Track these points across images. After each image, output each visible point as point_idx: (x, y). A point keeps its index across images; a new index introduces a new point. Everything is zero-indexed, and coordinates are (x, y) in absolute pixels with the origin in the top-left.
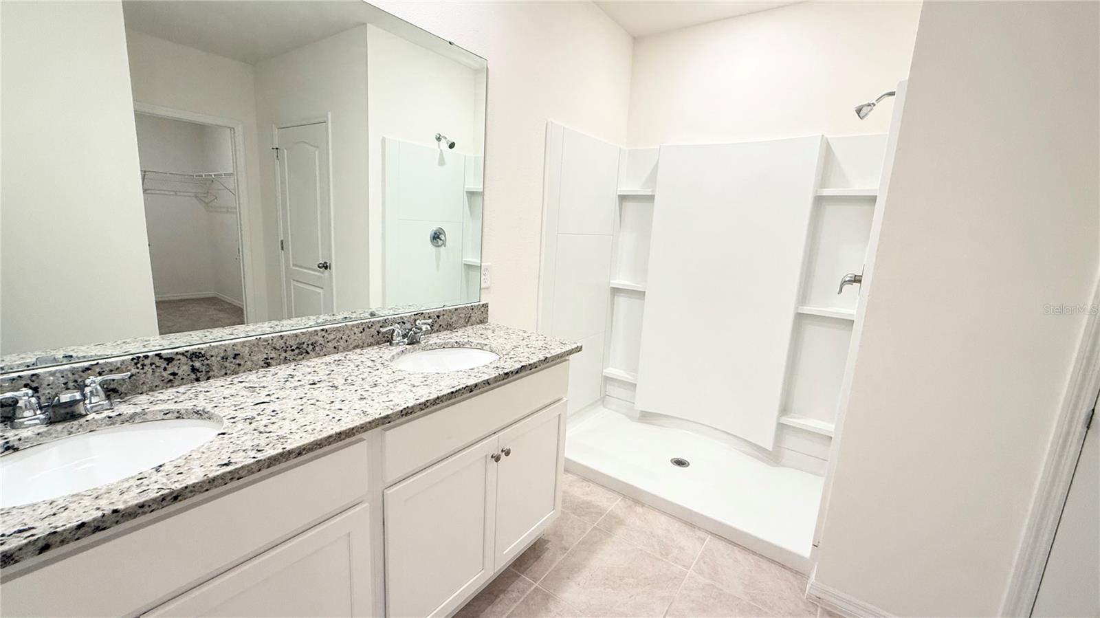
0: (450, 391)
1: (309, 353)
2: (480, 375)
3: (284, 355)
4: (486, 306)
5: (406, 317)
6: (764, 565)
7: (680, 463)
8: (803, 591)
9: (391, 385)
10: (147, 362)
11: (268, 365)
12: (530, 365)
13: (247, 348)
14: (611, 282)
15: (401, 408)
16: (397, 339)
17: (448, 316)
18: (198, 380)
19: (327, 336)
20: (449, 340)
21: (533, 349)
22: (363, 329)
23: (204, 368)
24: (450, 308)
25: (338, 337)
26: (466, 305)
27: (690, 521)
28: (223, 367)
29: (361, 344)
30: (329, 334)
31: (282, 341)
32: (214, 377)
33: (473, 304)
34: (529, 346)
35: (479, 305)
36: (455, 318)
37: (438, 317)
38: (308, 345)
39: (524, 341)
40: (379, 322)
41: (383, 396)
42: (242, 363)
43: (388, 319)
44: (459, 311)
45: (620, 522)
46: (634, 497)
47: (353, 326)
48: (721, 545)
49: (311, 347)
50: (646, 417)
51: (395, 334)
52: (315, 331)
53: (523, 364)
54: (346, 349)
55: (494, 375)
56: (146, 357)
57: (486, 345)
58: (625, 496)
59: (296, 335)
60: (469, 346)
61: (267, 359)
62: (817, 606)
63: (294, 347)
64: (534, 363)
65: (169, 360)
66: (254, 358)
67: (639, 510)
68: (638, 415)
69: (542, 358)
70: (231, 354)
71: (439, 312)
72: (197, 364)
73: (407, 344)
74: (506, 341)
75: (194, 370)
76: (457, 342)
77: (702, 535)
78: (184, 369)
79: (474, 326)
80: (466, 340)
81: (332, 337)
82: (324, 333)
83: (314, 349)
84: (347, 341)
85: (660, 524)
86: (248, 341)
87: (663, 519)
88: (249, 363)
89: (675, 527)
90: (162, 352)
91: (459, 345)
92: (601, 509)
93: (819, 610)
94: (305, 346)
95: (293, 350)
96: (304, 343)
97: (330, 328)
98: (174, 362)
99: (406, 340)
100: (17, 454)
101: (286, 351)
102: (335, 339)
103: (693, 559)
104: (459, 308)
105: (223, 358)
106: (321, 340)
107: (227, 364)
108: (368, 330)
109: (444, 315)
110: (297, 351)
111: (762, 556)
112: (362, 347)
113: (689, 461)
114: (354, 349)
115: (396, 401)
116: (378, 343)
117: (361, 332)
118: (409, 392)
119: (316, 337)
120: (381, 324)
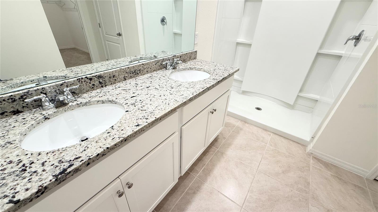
0: (203, 90)
1: (138, 74)
2: (210, 83)
3: (130, 75)
4: (196, 52)
5: (170, 57)
6: (291, 142)
7: (258, 109)
8: (305, 151)
9: (178, 87)
10: (83, 80)
11: (125, 79)
12: (225, 77)
13: (117, 73)
14: (237, 40)
15: (189, 98)
16: (169, 67)
17: (184, 56)
18: (102, 87)
19: (144, 66)
20: (187, 67)
21: (222, 70)
22: (156, 63)
23: (103, 82)
24: (185, 53)
25: (148, 67)
26: (190, 52)
27: (265, 129)
28: (110, 81)
29: (156, 69)
30: (145, 66)
31: (129, 70)
32: (108, 85)
33: (192, 51)
34: (220, 69)
35: (194, 51)
36: (186, 57)
37: (181, 57)
38: (138, 71)
39: (216, 67)
40: (161, 60)
41: (179, 93)
42: (116, 79)
43: (164, 58)
44: (187, 54)
45: (241, 129)
46: (245, 121)
47: (153, 62)
48: (277, 137)
49: (139, 71)
50: (244, 93)
51: (167, 65)
52: (140, 65)
53: (223, 77)
54: (151, 72)
55: (215, 83)
56: (82, 78)
57: (202, 69)
58: (242, 121)
59: (134, 67)
60: (195, 69)
61: (124, 77)
62: (311, 156)
63: (133, 72)
64: (226, 77)
65: (91, 79)
66: (120, 77)
67: (247, 125)
68: (241, 92)
69: (228, 75)
70: (112, 76)
71: (181, 55)
72: (101, 80)
73: (173, 69)
74: (209, 67)
75: (100, 83)
76: (190, 68)
77: (270, 133)
78: (97, 83)
79: (192, 60)
80: (193, 67)
81: (145, 67)
82: (143, 65)
83: (140, 72)
84: (151, 68)
85: (255, 129)
86: (117, 70)
87: (255, 128)
88: (119, 79)
89: (260, 130)
90: (88, 76)
91: (191, 69)
92: (234, 125)
93: (311, 157)
94: (137, 71)
95: (133, 73)
96: (136, 70)
97: (145, 63)
98: (93, 80)
99: (172, 67)
100: (49, 120)
101: (131, 74)
102: (147, 68)
103: (268, 141)
104: (188, 53)
105: (109, 77)
106: (142, 69)
107: (111, 80)
108: (158, 63)
109: (182, 56)
110: (134, 73)
111: (290, 140)
112: (156, 71)
113: (261, 108)
114: (153, 71)
115: (185, 95)
116: (161, 69)
117: (155, 65)
118: (187, 91)
119: (140, 67)
120: (162, 61)
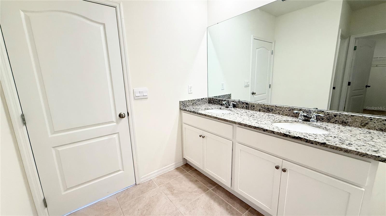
1: (270, 112)
3: (264, 110)
10: (240, 102)
18: (247, 109)
23: (248, 107)
25: (280, 110)
30: (277, 108)
31: (264, 106)
32: (249, 110)
38: (270, 109)
47: (286, 108)
52: (273, 106)
54: (283, 115)
59: (268, 105)
61: (260, 109)
63: (267, 108)
65: (243, 103)
66: (257, 108)
78: (245, 106)
86: (256, 104)
98: (244, 104)
105: (251, 106)
106: (274, 109)
108: (292, 111)
112: (289, 116)
117: (289, 111)
